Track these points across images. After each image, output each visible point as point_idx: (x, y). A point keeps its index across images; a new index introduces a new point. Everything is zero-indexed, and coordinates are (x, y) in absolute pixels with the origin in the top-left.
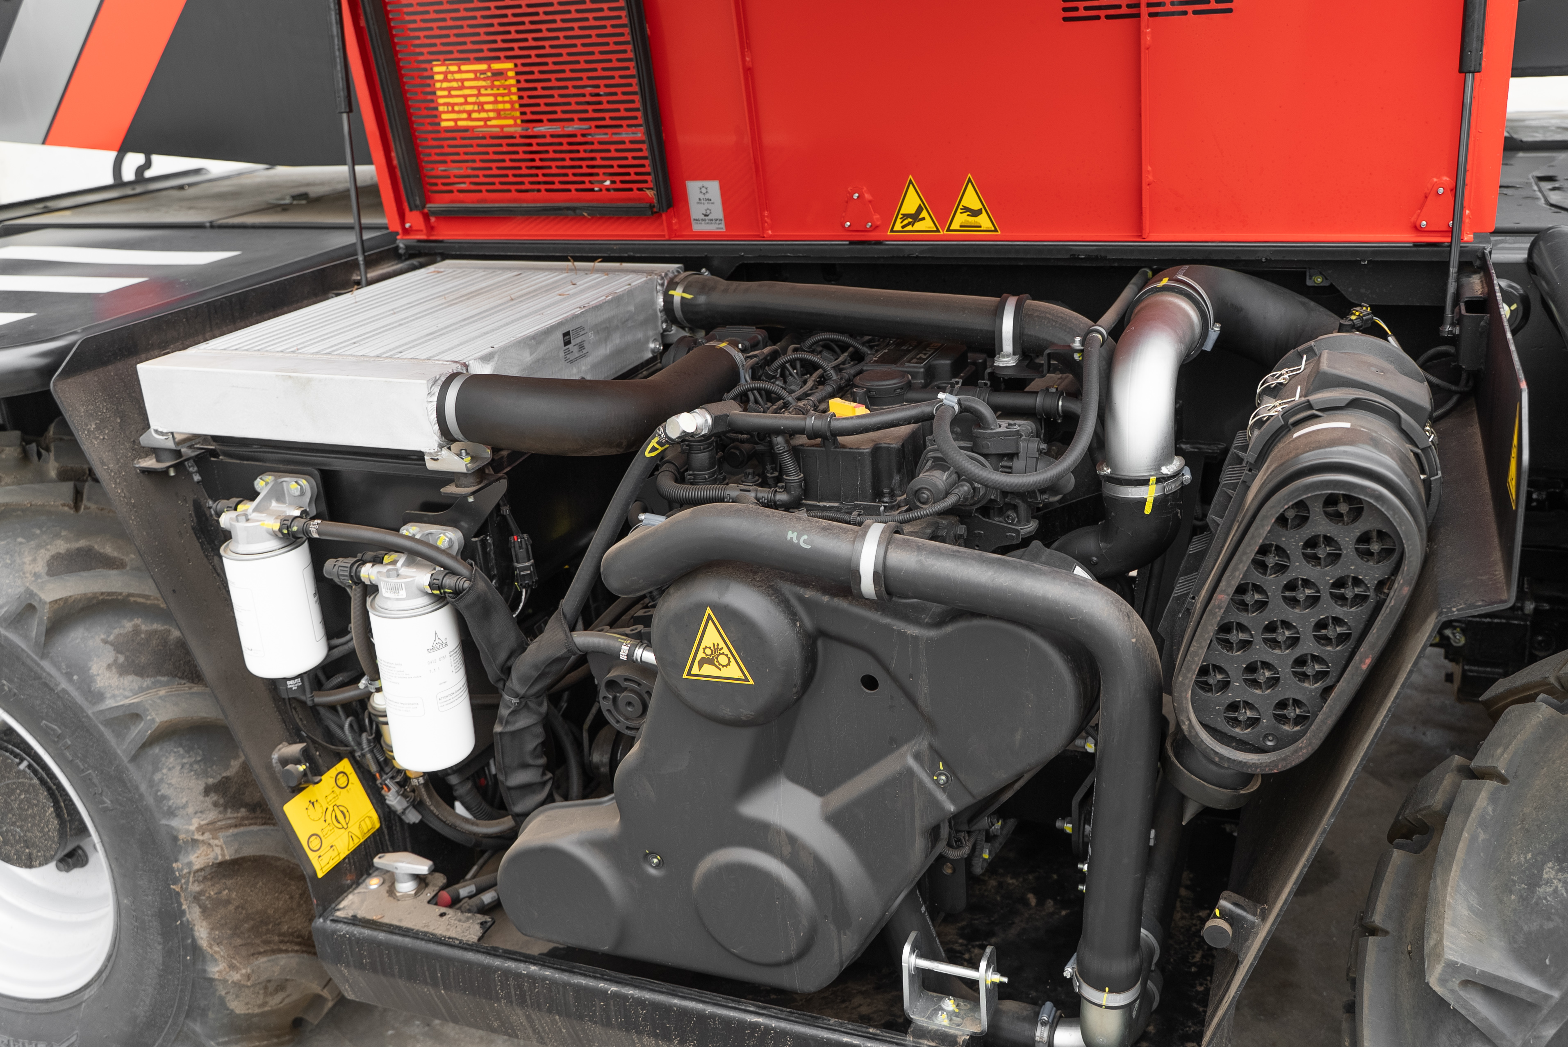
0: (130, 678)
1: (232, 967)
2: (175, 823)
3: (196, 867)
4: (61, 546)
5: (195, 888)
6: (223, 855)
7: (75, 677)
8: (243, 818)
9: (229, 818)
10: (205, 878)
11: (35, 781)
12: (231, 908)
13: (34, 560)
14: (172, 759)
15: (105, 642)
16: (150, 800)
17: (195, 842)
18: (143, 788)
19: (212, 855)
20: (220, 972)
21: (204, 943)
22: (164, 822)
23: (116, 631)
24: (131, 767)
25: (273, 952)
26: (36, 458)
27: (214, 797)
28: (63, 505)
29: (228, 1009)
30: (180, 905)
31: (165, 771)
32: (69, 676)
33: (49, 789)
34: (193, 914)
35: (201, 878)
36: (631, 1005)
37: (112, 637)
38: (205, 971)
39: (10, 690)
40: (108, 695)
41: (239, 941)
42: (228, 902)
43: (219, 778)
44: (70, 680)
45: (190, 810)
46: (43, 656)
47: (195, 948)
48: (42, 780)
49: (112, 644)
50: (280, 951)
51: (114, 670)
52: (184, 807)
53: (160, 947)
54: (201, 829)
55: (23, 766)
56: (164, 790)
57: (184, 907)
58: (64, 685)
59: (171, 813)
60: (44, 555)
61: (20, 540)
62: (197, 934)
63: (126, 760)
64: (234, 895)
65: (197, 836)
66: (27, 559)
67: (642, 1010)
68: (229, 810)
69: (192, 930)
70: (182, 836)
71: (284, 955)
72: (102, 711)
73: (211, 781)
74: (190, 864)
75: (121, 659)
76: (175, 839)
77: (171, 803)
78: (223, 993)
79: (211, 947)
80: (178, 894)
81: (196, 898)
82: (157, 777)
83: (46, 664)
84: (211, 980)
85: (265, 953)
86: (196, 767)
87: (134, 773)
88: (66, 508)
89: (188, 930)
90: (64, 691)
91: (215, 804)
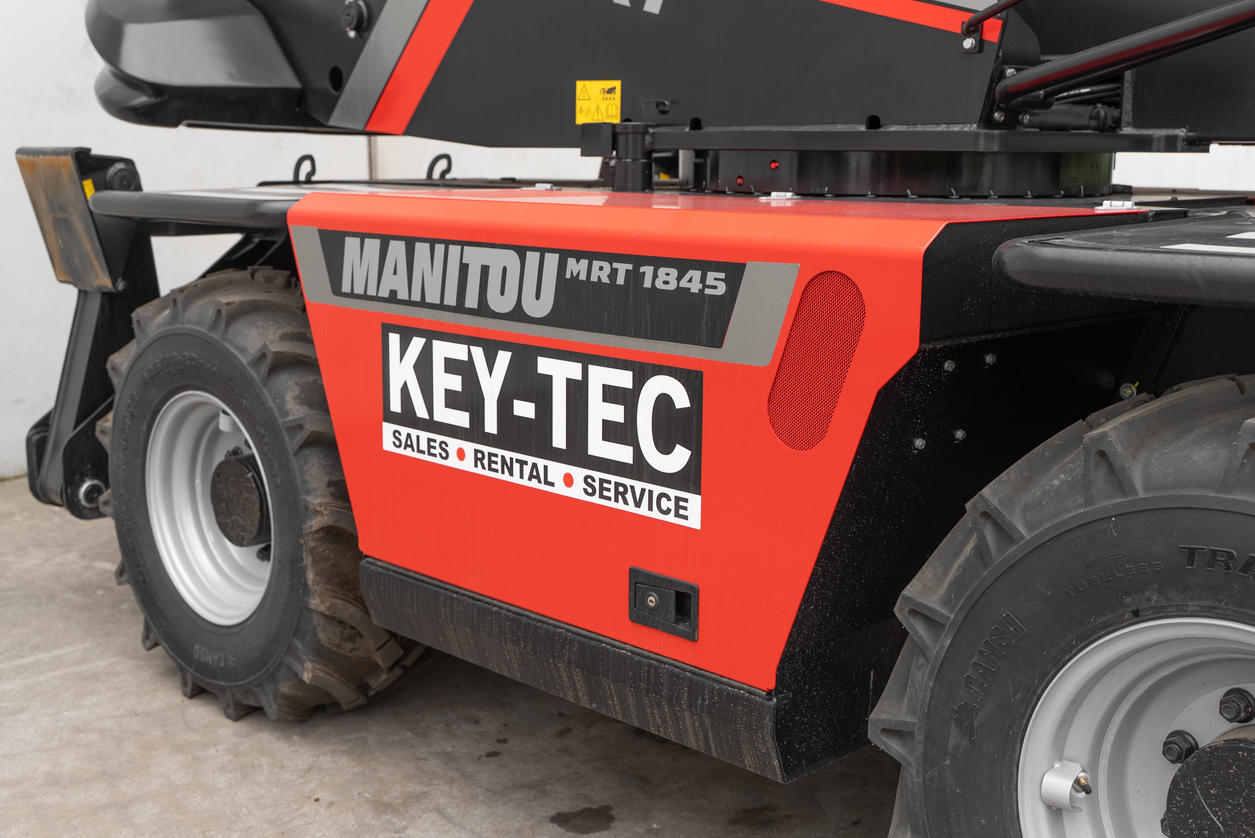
0: (304, 407)
1: (323, 602)
2: (309, 498)
3: (314, 529)
4: (289, 329)
5: (312, 544)
6: (328, 521)
7: (277, 400)
8: (345, 507)
9: (338, 504)
10: (318, 539)
11: (254, 485)
12: (329, 564)
13: (274, 334)
14: (315, 459)
15: (296, 383)
16: (299, 482)
17: (317, 511)
18: (297, 473)
19: (323, 522)
20: (315, 604)
21: (310, 582)
22: (303, 497)
23: (305, 380)
24: (294, 459)
25: (347, 601)
26: (293, 286)
27: (332, 489)
28: (297, 308)
29: (317, 637)
30: (302, 553)
31: (310, 465)
32: (274, 399)
33: (260, 492)
34: (308, 561)
35: (316, 539)
36: (503, 619)
37: (301, 383)
38: (308, 603)
39: (246, 406)
40: (291, 414)
41: (329, 587)
42: (327, 559)
43: (338, 479)
44: (275, 402)
45: (318, 493)
46: (265, 385)
47: (305, 586)
48: (257, 485)
49: (300, 386)
50: (352, 603)
51: (297, 401)
52: (316, 490)
53: (288, 582)
54: (320, 505)
55: (249, 475)
56: (307, 477)
57: (304, 555)
58: (271, 404)
59: (308, 492)
60: (280, 332)
61: (271, 323)
62: (307, 575)
63: (291, 453)
64: (332, 556)
65: (318, 508)
66: (271, 333)
67: (508, 622)
68: (340, 501)
69: (305, 572)
70: (311, 507)
71: (353, 606)
72: (286, 422)
73: (333, 479)
74: (311, 526)
75: (303, 396)
76: (307, 508)
77: (309, 485)
78: (316, 623)
79: (313, 585)
80: (302, 545)
81: (312, 551)
82: (305, 468)
83: (265, 391)
84: (310, 610)
85: (342, 599)
86: (327, 468)
87: (295, 463)
88: (298, 310)
89: (302, 572)
90: (270, 407)
91: (332, 494)
